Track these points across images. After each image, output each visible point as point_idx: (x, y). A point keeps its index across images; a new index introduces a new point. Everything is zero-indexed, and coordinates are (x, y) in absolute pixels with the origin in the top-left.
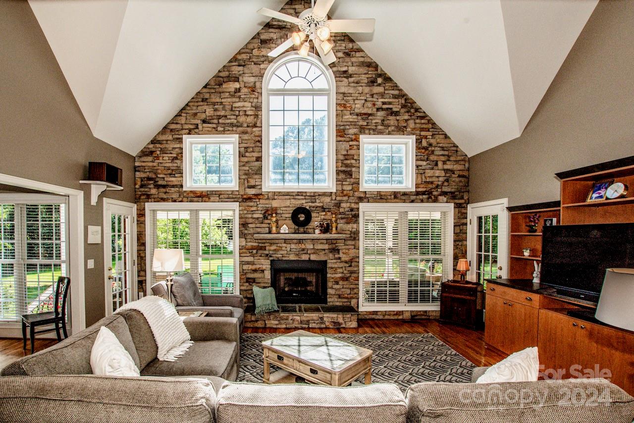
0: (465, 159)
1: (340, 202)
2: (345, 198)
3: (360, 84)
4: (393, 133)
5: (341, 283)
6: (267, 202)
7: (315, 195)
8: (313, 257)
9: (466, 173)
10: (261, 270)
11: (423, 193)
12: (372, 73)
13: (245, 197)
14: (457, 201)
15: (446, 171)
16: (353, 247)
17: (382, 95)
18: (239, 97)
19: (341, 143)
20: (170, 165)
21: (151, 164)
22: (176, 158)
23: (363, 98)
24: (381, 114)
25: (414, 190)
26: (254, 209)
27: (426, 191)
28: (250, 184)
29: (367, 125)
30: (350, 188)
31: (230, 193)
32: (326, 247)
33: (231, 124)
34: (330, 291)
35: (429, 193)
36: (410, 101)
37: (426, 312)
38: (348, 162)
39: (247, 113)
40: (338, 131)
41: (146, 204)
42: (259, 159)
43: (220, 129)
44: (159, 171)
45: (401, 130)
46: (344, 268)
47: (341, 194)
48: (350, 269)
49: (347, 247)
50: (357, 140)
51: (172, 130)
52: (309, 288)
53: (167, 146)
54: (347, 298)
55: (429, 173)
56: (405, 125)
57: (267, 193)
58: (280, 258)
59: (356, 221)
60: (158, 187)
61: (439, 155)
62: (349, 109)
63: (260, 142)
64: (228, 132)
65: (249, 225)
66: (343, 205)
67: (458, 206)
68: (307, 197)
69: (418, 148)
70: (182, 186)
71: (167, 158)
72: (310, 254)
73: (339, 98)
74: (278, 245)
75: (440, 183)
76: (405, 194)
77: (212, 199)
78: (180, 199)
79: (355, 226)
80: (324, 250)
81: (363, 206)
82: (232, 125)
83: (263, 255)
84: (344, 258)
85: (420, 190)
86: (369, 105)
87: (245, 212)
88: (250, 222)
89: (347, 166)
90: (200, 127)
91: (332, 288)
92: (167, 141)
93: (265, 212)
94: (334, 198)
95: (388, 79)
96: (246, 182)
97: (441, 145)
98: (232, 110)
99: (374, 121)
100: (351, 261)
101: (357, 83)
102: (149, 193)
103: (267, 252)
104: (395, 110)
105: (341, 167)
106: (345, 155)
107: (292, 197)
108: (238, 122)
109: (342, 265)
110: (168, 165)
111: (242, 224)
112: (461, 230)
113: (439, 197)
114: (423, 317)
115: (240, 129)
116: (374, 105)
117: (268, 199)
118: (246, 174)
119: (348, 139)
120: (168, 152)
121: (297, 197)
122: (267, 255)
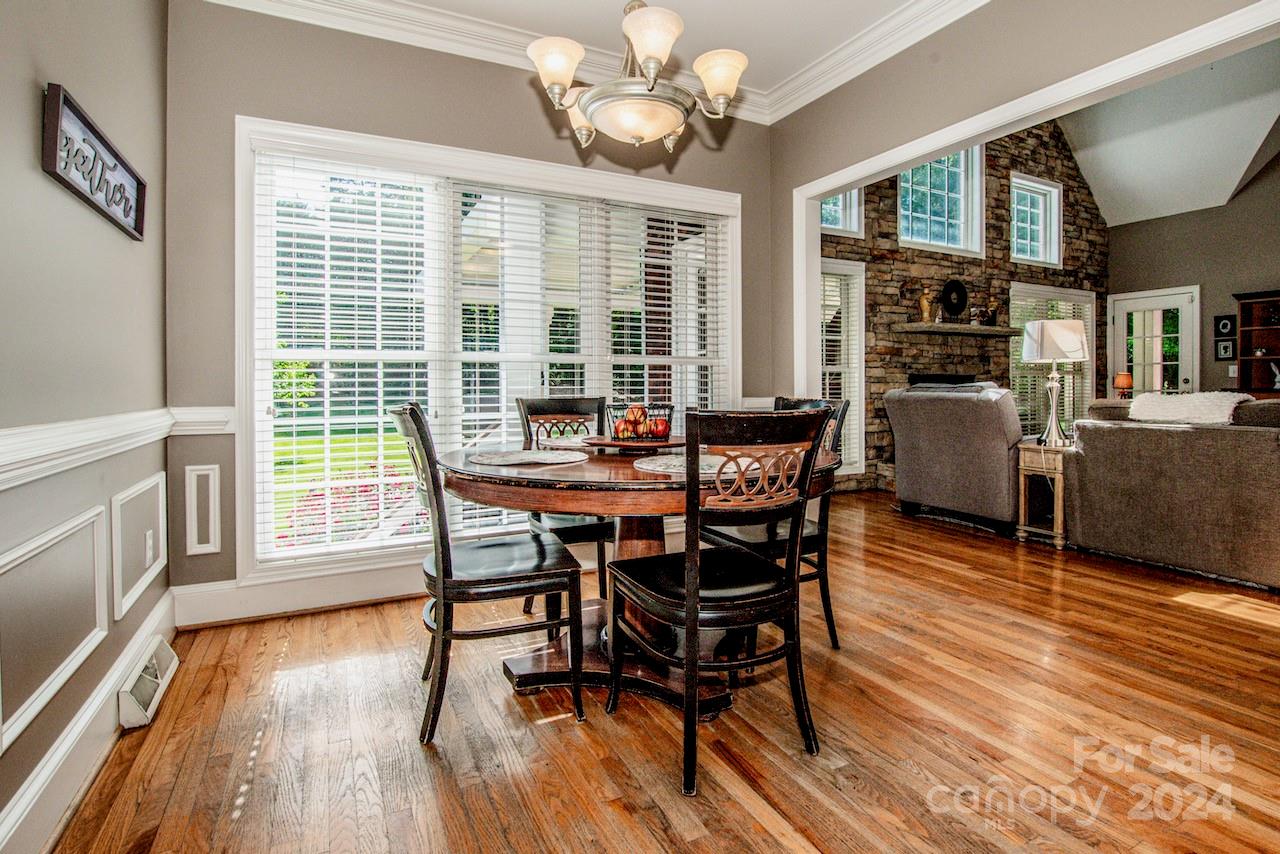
0: (1104, 230)
1: (991, 277)
2: (996, 271)
4: (1042, 174)
6: (904, 266)
8: (960, 370)
9: (1105, 250)
11: (1070, 274)
13: (875, 253)
14: (1099, 290)
15: (1091, 243)
16: (1002, 353)
19: (991, 178)
24: (1031, 142)
25: (1061, 267)
26: (889, 277)
27: (1072, 271)
28: (881, 230)
29: (1018, 157)
30: (1000, 255)
31: (852, 242)
32: (975, 352)
35: (1073, 273)
36: (1058, 130)
38: (998, 211)
40: (989, 158)
42: (894, 185)
45: (1049, 174)
47: (991, 264)
49: (998, 353)
50: (1007, 177)
55: (1075, 244)
56: (1054, 165)
57: (905, 251)
58: (920, 372)
59: (1007, 309)
61: (1083, 219)
65: (880, 307)
66: (994, 282)
67: (1099, 297)
68: (953, 264)
69: (1065, 205)
72: (956, 365)
74: (920, 345)
75: (1085, 260)
76: (1054, 273)
79: (1006, 315)
80: (972, 357)
81: (1014, 287)
83: (897, 366)
84: (995, 371)
85: (1070, 268)
88: (882, 302)
89: (997, 218)
93: (902, 286)
94: (984, 270)
96: (876, 225)
97: (1085, 204)
99: (1025, 152)
100: (1002, 376)
103: (903, 360)
105: (991, 218)
106: (996, 200)
107: (936, 262)
111: (870, 305)
112: (1102, 332)
113: (1084, 281)
117: (906, 260)
118: (875, 210)
119: (999, 174)
121: (942, 263)
122: (905, 364)
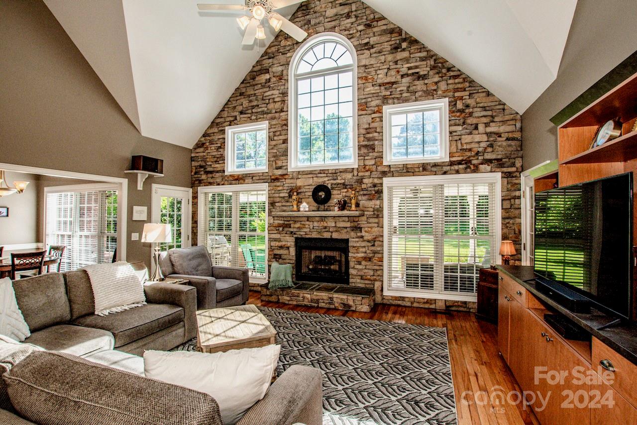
1: (362, 178)
2: (368, 174)
3: (383, 53)
4: (420, 98)
5: (363, 263)
6: (292, 181)
7: (337, 171)
8: (335, 236)
9: (518, 135)
10: (287, 247)
11: (460, 163)
12: (395, 39)
13: (273, 177)
14: (505, 170)
15: (489, 134)
16: (376, 225)
17: (407, 60)
18: (269, 87)
19: (362, 116)
20: (216, 153)
21: (202, 154)
22: (220, 147)
23: (385, 67)
24: (406, 80)
25: (447, 159)
26: (280, 188)
27: (462, 160)
28: (277, 165)
29: (391, 95)
30: (373, 162)
31: (261, 174)
32: (348, 225)
33: (261, 112)
34: (352, 271)
35: (468, 162)
36: (441, 61)
37: (465, 303)
38: (371, 135)
39: (275, 100)
40: (360, 105)
41: (199, 188)
42: (285, 141)
43: (253, 117)
44: (208, 160)
45: (430, 94)
46: (367, 248)
47: (363, 170)
48: (373, 248)
49: (370, 225)
50: (380, 111)
51: (217, 124)
52: (332, 267)
53: (214, 137)
54: (369, 280)
55: (466, 139)
56: (435, 87)
57: (292, 173)
58: (304, 236)
59: (380, 197)
60: (207, 173)
61: (478, 117)
62: (370, 81)
63: (286, 125)
64: (260, 120)
65: (276, 204)
66: (365, 181)
67: (507, 176)
68: (328, 175)
69: (451, 112)
70: (224, 171)
71: (214, 148)
72: (332, 232)
73: (361, 71)
74: (302, 223)
75: (480, 150)
76: (435, 165)
77: (246, 181)
78: (223, 182)
79: (378, 202)
80: (346, 228)
81: (387, 182)
82: (263, 113)
83: (288, 233)
84: (368, 236)
85: (455, 159)
86: (393, 72)
87: (273, 192)
88: (278, 201)
89: (369, 140)
90: (238, 118)
91: (353, 268)
92: (213, 133)
94: (356, 174)
95: (414, 42)
96: (274, 163)
97: (481, 105)
98: (263, 100)
99: (398, 89)
100: (374, 240)
101: (379, 52)
102: (200, 179)
103: (291, 230)
104: (422, 73)
105: (363, 141)
106: (366, 129)
107: (315, 175)
108: (268, 109)
109: (363, 244)
110: (214, 154)
111: (271, 203)
112: (511, 205)
113: (481, 166)
114: (462, 309)
115: (270, 115)
116: (398, 72)
117: (292, 178)
118: (274, 157)
119: (370, 112)
120: (214, 143)
121: (320, 175)
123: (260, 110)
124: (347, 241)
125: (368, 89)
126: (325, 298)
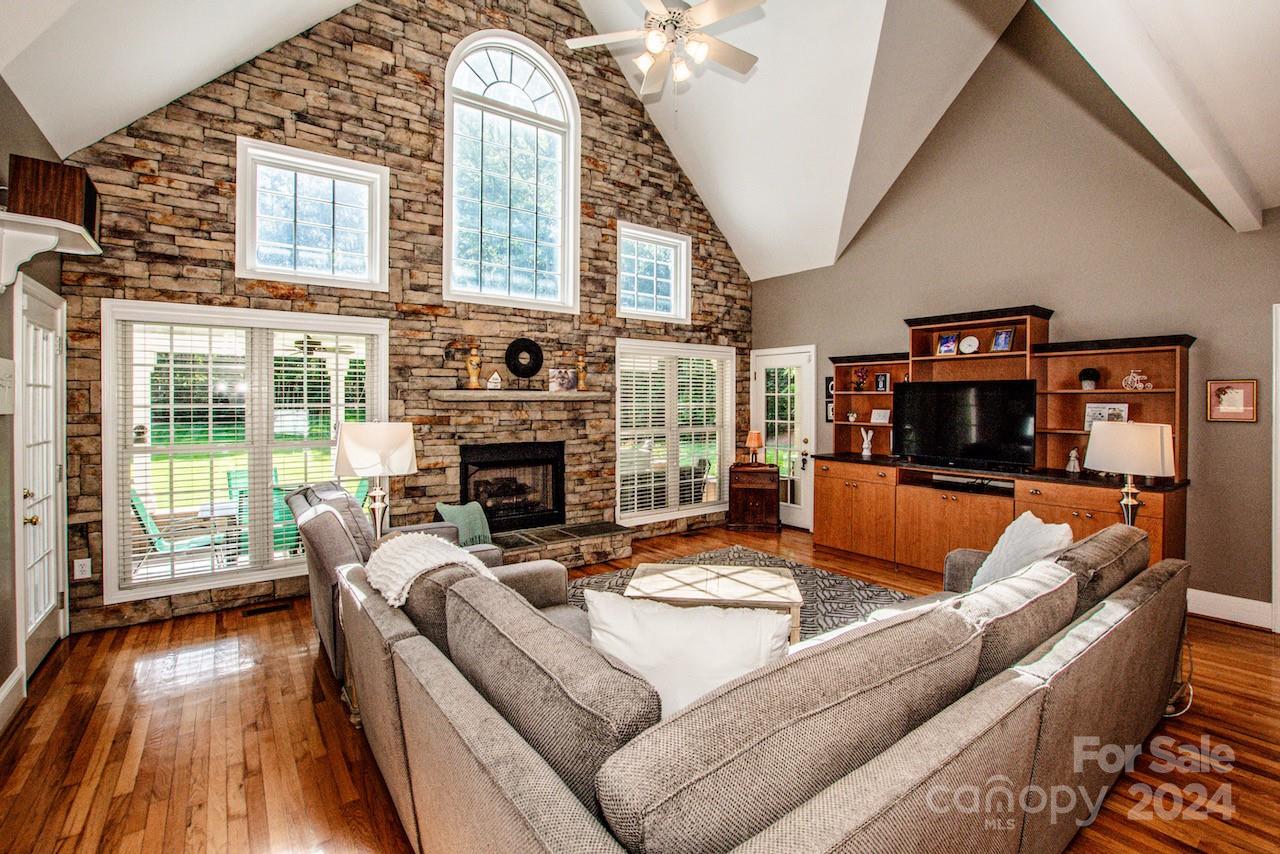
0: (747, 285)
1: (587, 334)
2: (595, 328)
3: (619, 132)
4: (663, 225)
5: (588, 481)
6: (453, 322)
7: (546, 316)
8: (542, 437)
9: (747, 304)
10: (440, 469)
11: (701, 329)
12: (635, 121)
13: (405, 308)
14: (740, 345)
15: (728, 297)
16: (606, 415)
17: (649, 159)
18: (394, 86)
19: (589, 227)
20: (195, 204)
21: (128, 193)
22: (215, 191)
23: (623, 157)
24: (647, 191)
25: (689, 322)
26: (427, 336)
27: (704, 326)
28: (414, 281)
29: (627, 205)
30: (601, 309)
31: (368, 296)
32: (564, 415)
33: (373, 139)
34: (570, 498)
35: (707, 329)
36: (685, 180)
37: (704, 516)
38: (599, 263)
39: (412, 126)
40: (585, 205)
41: (107, 305)
42: (436, 230)
43: (342, 143)
44: (158, 217)
45: (673, 224)
46: (592, 455)
47: (588, 320)
48: (602, 454)
49: (598, 416)
50: (613, 227)
51: (201, 115)
53: (184, 152)
54: (598, 508)
55: (708, 298)
56: (678, 216)
57: (453, 305)
58: (480, 442)
59: (611, 369)
60: (153, 258)
61: (719, 273)
62: (601, 170)
63: (439, 194)
64: (365, 157)
65: (414, 371)
66: (592, 340)
67: (740, 352)
68: (530, 320)
69: (695, 258)
70: (231, 266)
71: (186, 186)
72: (535, 431)
73: (586, 145)
74: (476, 413)
75: (720, 315)
76: (679, 328)
77: (321, 305)
78: (226, 298)
79: (609, 377)
80: (560, 421)
81: (622, 344)
82: (375, 143)
83: (443, 436)
84: (594, 435)
85: (697, 323)
86: (631, 170)
87: (405, 342)
88: (416, 364)
89: (598, 270)
90: (289, 125)
91: (574, 492)
92: (184, 139)
93: (450, 345)
94: (577, 327)
95: (657, 137)
96: (406, 276)
97: (721, 258)
98: (375, 109)
99: (637, 201)
100: (604, 441)
101: (615, 128)
102: (117, 272)
103: (452, 429)
104: (666, 189)
105: (588, 270)
106: (595, 251)
107: (503, 318)
108: (388, 139)
109: (590, 448)
110: (187, 204)
111: (397, 368)
112: (743, 388)
113: (720, 336)
114: (702, 525)
115: (392, 157)
116: (638, 173)
117: (455, 317)
118: (405, 258)
119: (600, 223)
120: (189, 169)
121: (513, 318)
122: (453, 435)
123: (367, 133)
124: (560, 445)
125: (596, 183)
126: (565, 551)
